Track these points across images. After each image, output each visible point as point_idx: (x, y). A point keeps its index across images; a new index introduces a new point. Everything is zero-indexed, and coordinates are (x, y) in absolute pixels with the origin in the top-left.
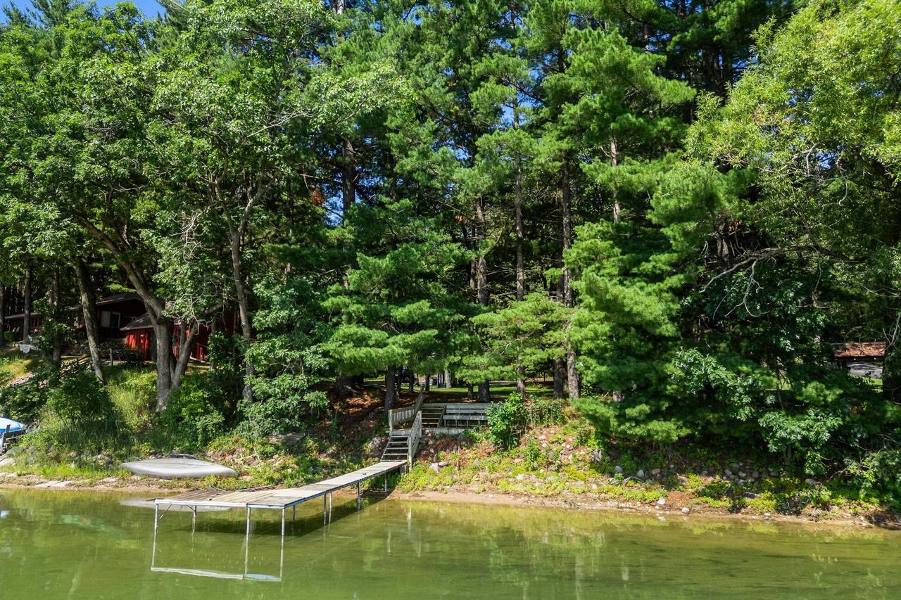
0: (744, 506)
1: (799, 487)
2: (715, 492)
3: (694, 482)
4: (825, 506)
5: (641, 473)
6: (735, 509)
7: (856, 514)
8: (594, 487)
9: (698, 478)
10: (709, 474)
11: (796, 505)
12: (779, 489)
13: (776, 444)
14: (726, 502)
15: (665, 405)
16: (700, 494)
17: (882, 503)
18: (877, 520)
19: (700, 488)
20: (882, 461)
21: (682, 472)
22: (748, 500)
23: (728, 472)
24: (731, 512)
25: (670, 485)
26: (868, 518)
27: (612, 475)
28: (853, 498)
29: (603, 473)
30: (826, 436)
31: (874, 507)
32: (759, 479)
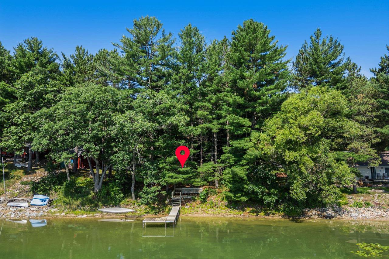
0: (259, 215)
1: (269, 210)
2: (253, 212)
3: (248, 209)
4: (274, 214)
5: (237, 208)
6: (257, 216)
7: (279, 216)
8: (227, 211)
9: (249, 208)
10: (252, 207)
11: (268, 214)
12: (265, 211)
13: (266, 202)
14: (255, 214)
15: (244, 194)
16: (250, 212)
17: (284, 213)
18: (283, 216)
19: (250, 211)
20: (284, 206)
21: (246, 207)
22: (259, 213)
23: (255, 207)
24: (256, 216)
25: (244, 210)
26: (281, 216)
27: (231, 208)
28: (279, 212)
29: (228, 208)
30: (275, 201)
31: (282, 214)
32: (261, 208)
